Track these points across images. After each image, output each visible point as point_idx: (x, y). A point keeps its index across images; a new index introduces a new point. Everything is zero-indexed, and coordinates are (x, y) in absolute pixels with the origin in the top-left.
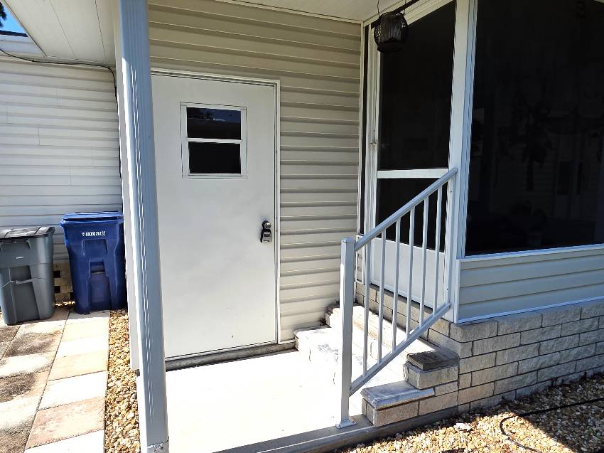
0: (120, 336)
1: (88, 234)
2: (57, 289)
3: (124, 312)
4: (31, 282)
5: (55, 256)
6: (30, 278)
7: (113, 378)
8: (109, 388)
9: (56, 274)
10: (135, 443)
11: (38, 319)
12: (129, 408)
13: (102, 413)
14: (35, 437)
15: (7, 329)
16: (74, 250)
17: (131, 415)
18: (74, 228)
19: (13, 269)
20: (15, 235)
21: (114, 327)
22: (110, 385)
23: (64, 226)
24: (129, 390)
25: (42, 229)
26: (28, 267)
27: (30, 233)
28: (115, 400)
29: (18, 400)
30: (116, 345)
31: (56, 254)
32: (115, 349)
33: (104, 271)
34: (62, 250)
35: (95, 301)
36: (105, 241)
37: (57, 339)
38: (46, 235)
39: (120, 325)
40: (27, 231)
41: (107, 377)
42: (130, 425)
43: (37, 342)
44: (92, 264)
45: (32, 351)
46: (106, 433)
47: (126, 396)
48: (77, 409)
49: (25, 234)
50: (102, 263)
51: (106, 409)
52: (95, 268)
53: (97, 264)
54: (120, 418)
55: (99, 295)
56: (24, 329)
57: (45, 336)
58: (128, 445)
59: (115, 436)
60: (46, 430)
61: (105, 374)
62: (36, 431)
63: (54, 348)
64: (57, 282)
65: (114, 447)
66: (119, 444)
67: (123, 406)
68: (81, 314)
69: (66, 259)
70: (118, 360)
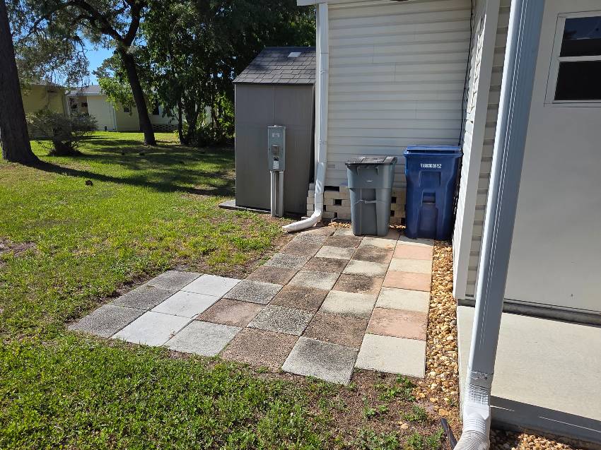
0: (442, 265)
1: (426, 166)
2: (392, 213)
3: (447, 244)
4: (375, 204)
5: (394, 184)
6: (375, 199)
7: (435, 300)
8: (431, 308)
9: (393, 200)
10: (453, 363)
11: (376, 235)
12: (449, 331)
13: (425, 326)
14: (373, 326)
15: (354, 238)
16: (412, 180)
17: (450, 337)
18: (415, 158)
19: (363, 190)
20: (369, 161)
21: (437, 256)
22: (432, 305)
23: (407, 156)
24: (449, 315)
25: (388, 158)
26: (375, 190)
27: (378, 161)
28: (436, 319)
29: (360, 295)
30: (439, 272)
31: (396, 182)
32: (437, 275)
33: (434, 202)
34: (402, 179)
35: (422, 228)
36: (440, 173)
37: (390, 255)
38: (391, 164)
39: (443, 255)
40: (377, 159)
41: (429, 298)
42: (449, 346)
43: (375, 253)
44: (425, 194)
45: (371, 259)
46: (427, 345)
47: (446, 319)
48: (405, 316)
49: (375, 161)
50: (434, 195)
51: (428, 325)
52: (427, 198)
53: (429, 194)
54: (439, 336)
55: (427, 225)
56: (366, 241)
57: (381, 250)
58: (447, 363)
59: (435, 351)
60: (380, 324)
61: (427, 295)
62: (373, 322)
63: (387, 261)
64: (394, 206)
65: (434, 359)
66: (438, 358)
67: (444, 327)
68: (409, 238)
69: (404, 187)
70: (440, 286)
